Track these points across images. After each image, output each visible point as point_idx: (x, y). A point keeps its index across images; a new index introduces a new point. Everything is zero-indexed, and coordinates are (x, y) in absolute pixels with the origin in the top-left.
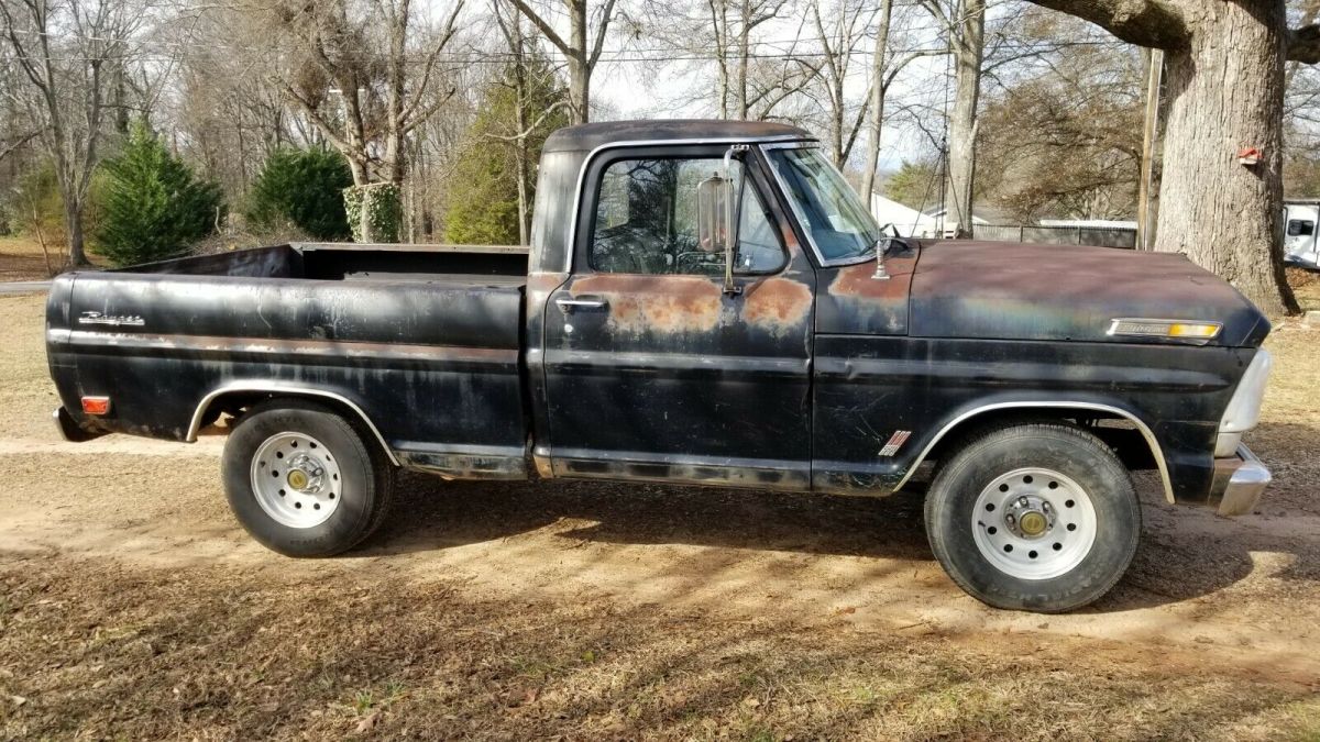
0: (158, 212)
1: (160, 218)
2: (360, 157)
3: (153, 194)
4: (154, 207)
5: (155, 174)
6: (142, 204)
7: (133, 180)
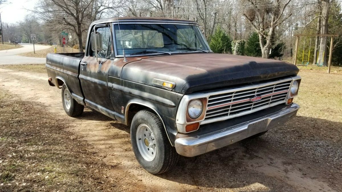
0: (220, 48)
1: (220, 49)
2: (262, 34)
3: (219, 44)
4: (219, 47)
5: (220, 39)
6: (217, 46)
7: (216, 40)
